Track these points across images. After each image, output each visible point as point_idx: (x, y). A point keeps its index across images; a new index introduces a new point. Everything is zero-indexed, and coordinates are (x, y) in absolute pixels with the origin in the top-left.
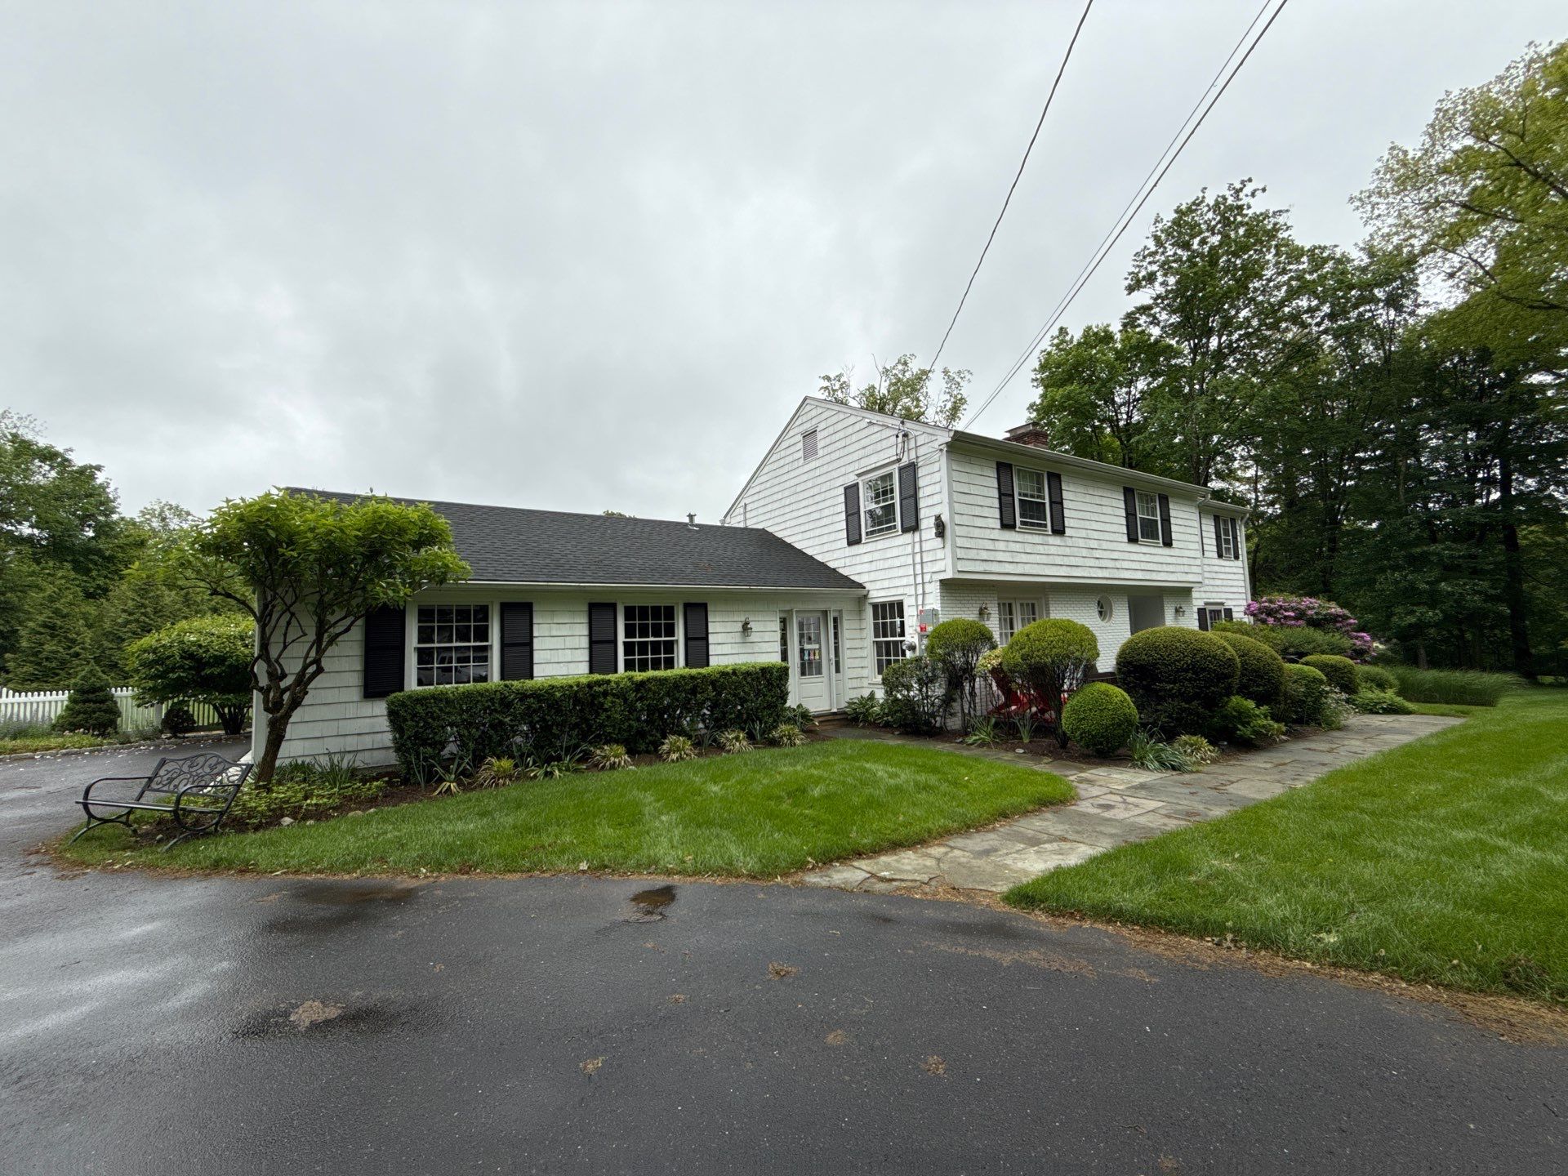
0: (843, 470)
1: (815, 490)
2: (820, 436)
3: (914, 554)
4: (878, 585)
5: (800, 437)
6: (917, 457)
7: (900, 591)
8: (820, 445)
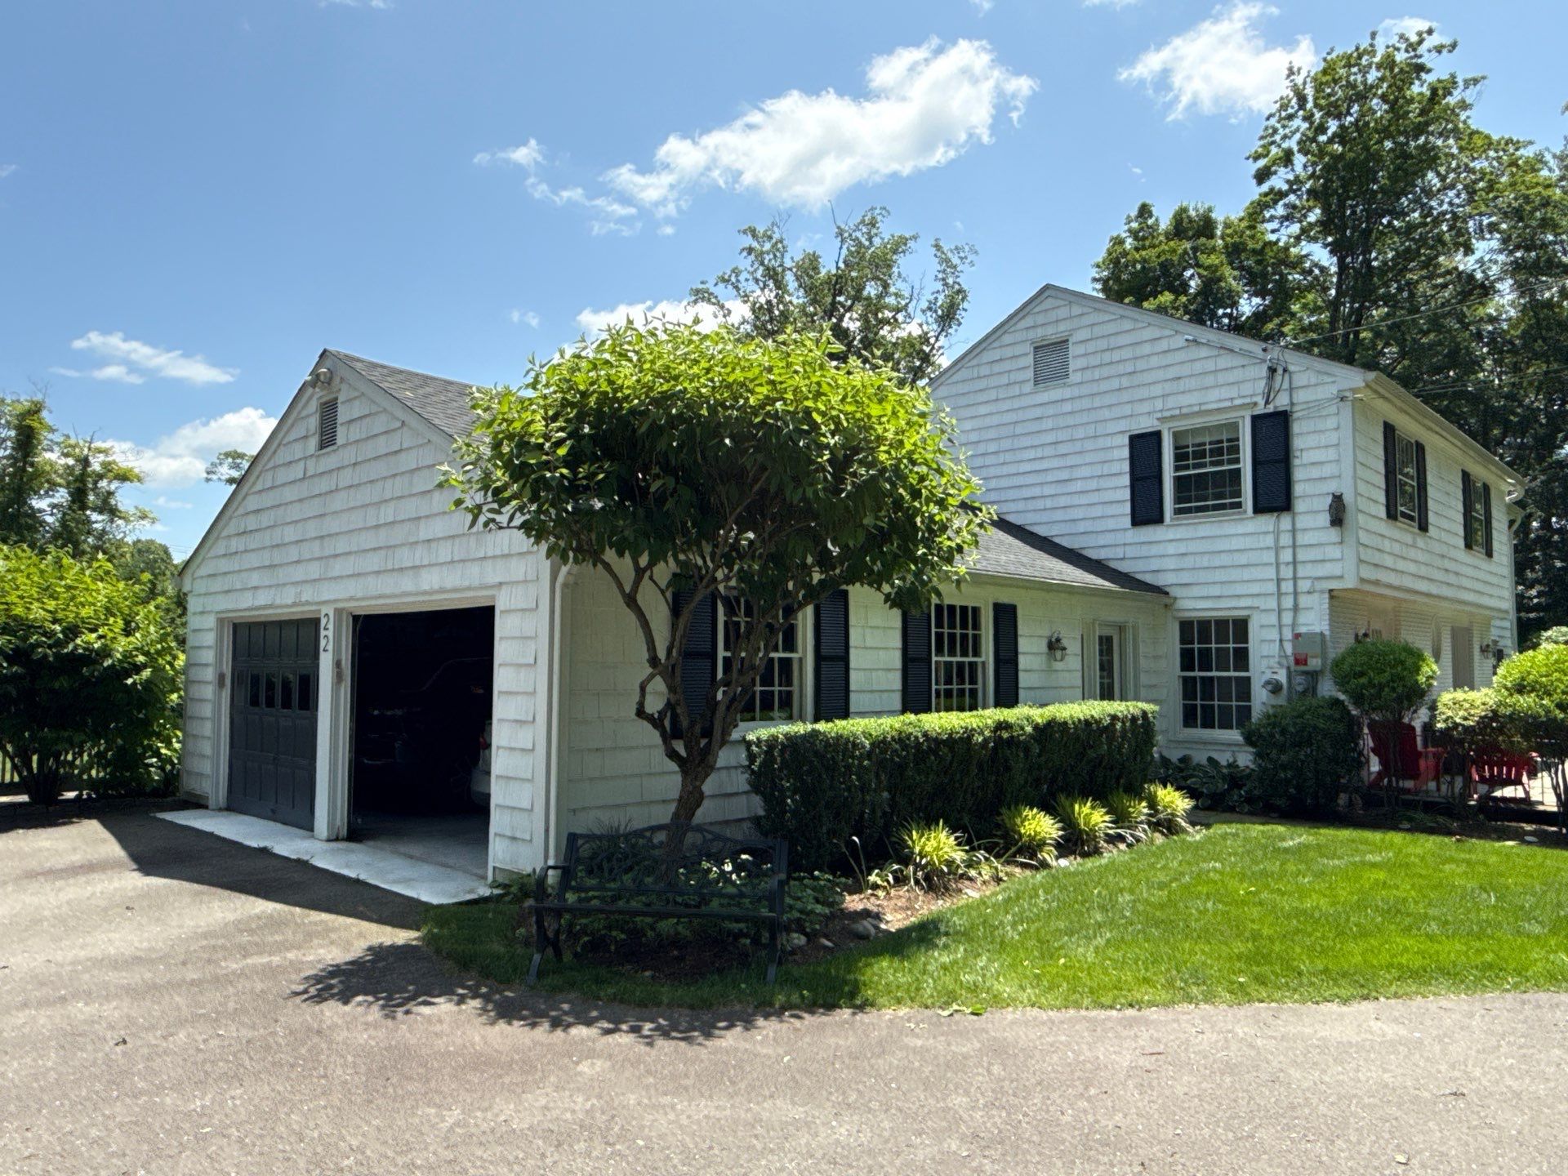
0: (1127, 409)
1: (1062, 435)
2: (1074, 350)
3: (1278, 549)
4: (1196, 591)
5: (1029, 349)
6: (1292, 404)
7: (1243, 603)
8: (1073, 365)
